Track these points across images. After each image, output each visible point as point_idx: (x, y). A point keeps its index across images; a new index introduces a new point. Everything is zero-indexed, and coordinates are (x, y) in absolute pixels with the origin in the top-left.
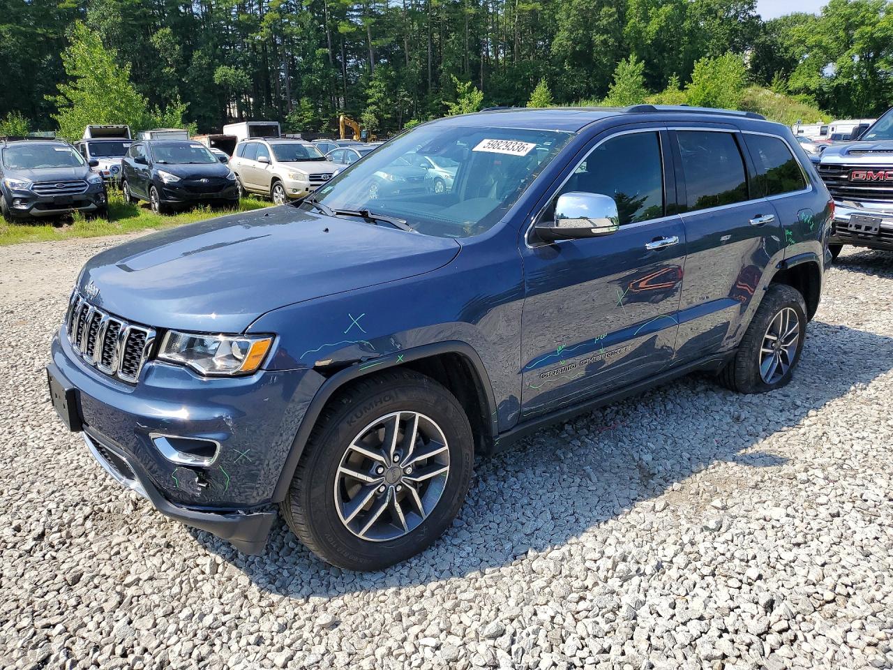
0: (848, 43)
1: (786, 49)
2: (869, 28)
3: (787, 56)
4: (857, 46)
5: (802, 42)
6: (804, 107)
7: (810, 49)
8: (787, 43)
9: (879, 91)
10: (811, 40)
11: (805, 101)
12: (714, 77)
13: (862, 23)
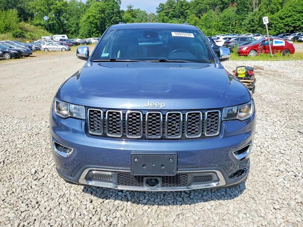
0: (50, 10)
1: (29, 10)
2: (55, 6)
3: (30, 12)
4: (53, 11)
5: (34, 8)
6: (42, 30)
7: (38, 11)
8: (29, 8)
9: (63, 26)
10: (38, 8)
11: (42, 28)
12: (6, 18)
13: (52, 4)
